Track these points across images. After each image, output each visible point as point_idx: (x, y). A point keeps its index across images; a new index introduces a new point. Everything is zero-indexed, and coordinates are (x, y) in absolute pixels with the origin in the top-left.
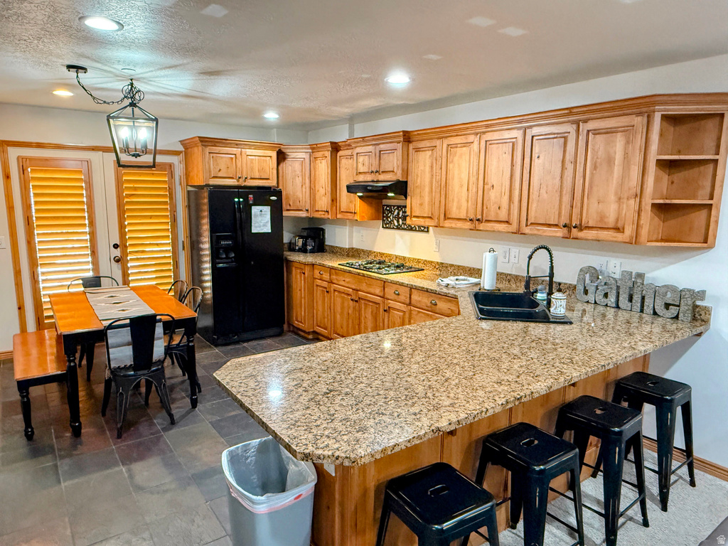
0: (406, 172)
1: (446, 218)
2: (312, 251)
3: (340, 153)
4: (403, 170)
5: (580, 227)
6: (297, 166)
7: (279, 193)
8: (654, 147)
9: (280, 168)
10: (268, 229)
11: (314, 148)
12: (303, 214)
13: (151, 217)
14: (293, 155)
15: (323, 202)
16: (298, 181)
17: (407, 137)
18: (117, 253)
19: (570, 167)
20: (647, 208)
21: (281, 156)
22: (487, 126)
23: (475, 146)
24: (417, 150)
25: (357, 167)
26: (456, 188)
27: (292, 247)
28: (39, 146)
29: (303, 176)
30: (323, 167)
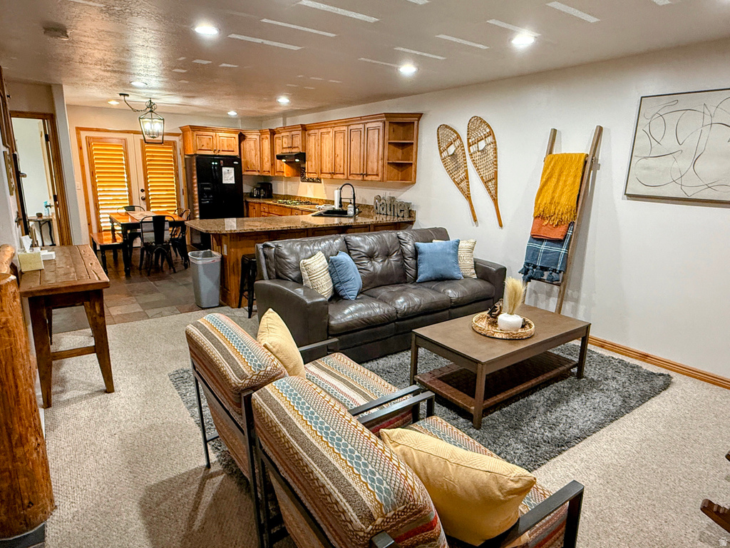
0: (304, 147)
1: (321, 173)
2: (264, 197)
3: (276, 136)
4: (302, 146)
5: (367, 175)
6: (252, 143)
7: (240, 160)
8: (387, 137)
9: (242, 145)
10: (233, 182)
11: (262, 132)
12: (257, 174)
13: (163, 174)
14: (249, 136)
15: (267, 166)
16: (253, 153)
17: (304, 128)
18: (143, 195)
19: (362, 145)
20: (386, 164)
21: (242, 137)
22: (335, 124)
23: (331, 134)
24: (309, 135)
25: (282, 145)
26: (325, 156)
27: (251, 195)
28: (98, 130)
29: (256, 151)
30: (267, 144)
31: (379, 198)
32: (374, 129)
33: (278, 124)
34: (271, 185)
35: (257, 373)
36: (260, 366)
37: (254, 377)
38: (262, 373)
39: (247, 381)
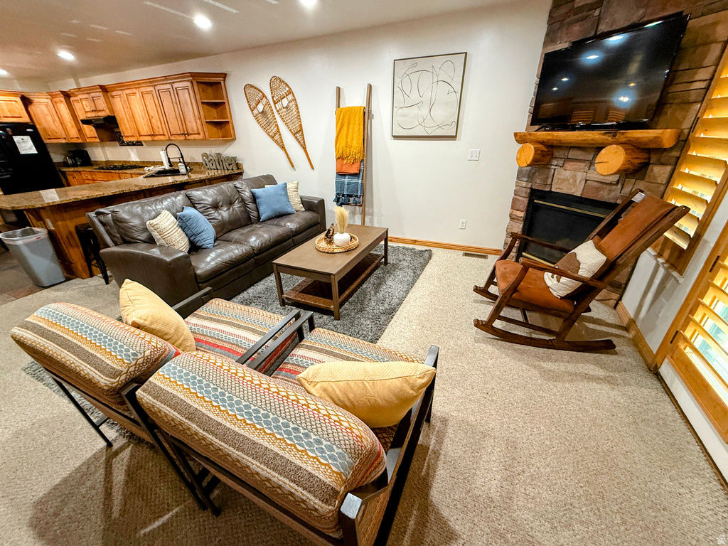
0: (111, 109)
1: (140, 136)
2: (81, 165)
3: (72, 99)
4: (109, 109)
5: (189, 134)
6: (43, 108)
7: (34, 127)
8: (198, 97)
9: (30, 109)
10: (34, 151)
11: (52, 96)
12: (64, 141)
14: (36, 100)
15: (73, 132)
16: (49, 118)
17: (104, 89)
19: (175, 105)
20: (204, 123)
21: (26, 102)
22: (139, 84)
23: (137, 94)
24: (113, 97)
25: (84, 108)
26: (139, 120)
27: (65, 164)
29: (52, 116)
30: (63, 107)
31: (205, 155)
32: (183, 88)
33: (70, 85)
34: (86, 152)
35: (134, 363)
36: (134, 354)
37: (132, 369)
38: (140, 361)
39: (123, 377)
